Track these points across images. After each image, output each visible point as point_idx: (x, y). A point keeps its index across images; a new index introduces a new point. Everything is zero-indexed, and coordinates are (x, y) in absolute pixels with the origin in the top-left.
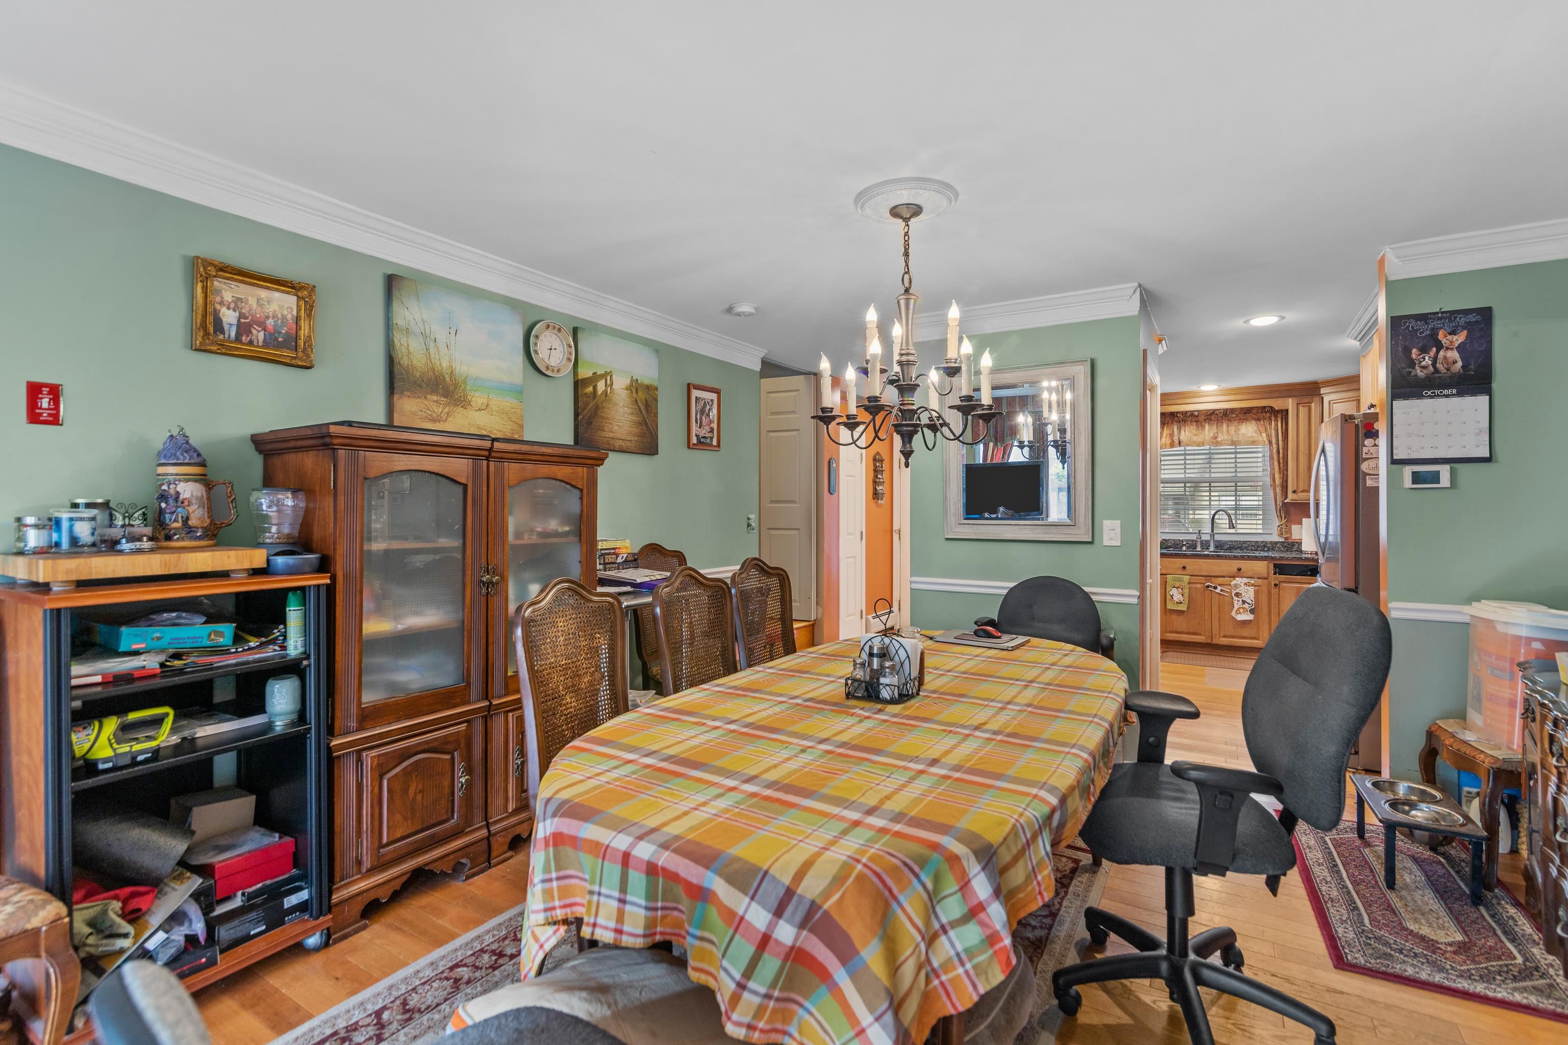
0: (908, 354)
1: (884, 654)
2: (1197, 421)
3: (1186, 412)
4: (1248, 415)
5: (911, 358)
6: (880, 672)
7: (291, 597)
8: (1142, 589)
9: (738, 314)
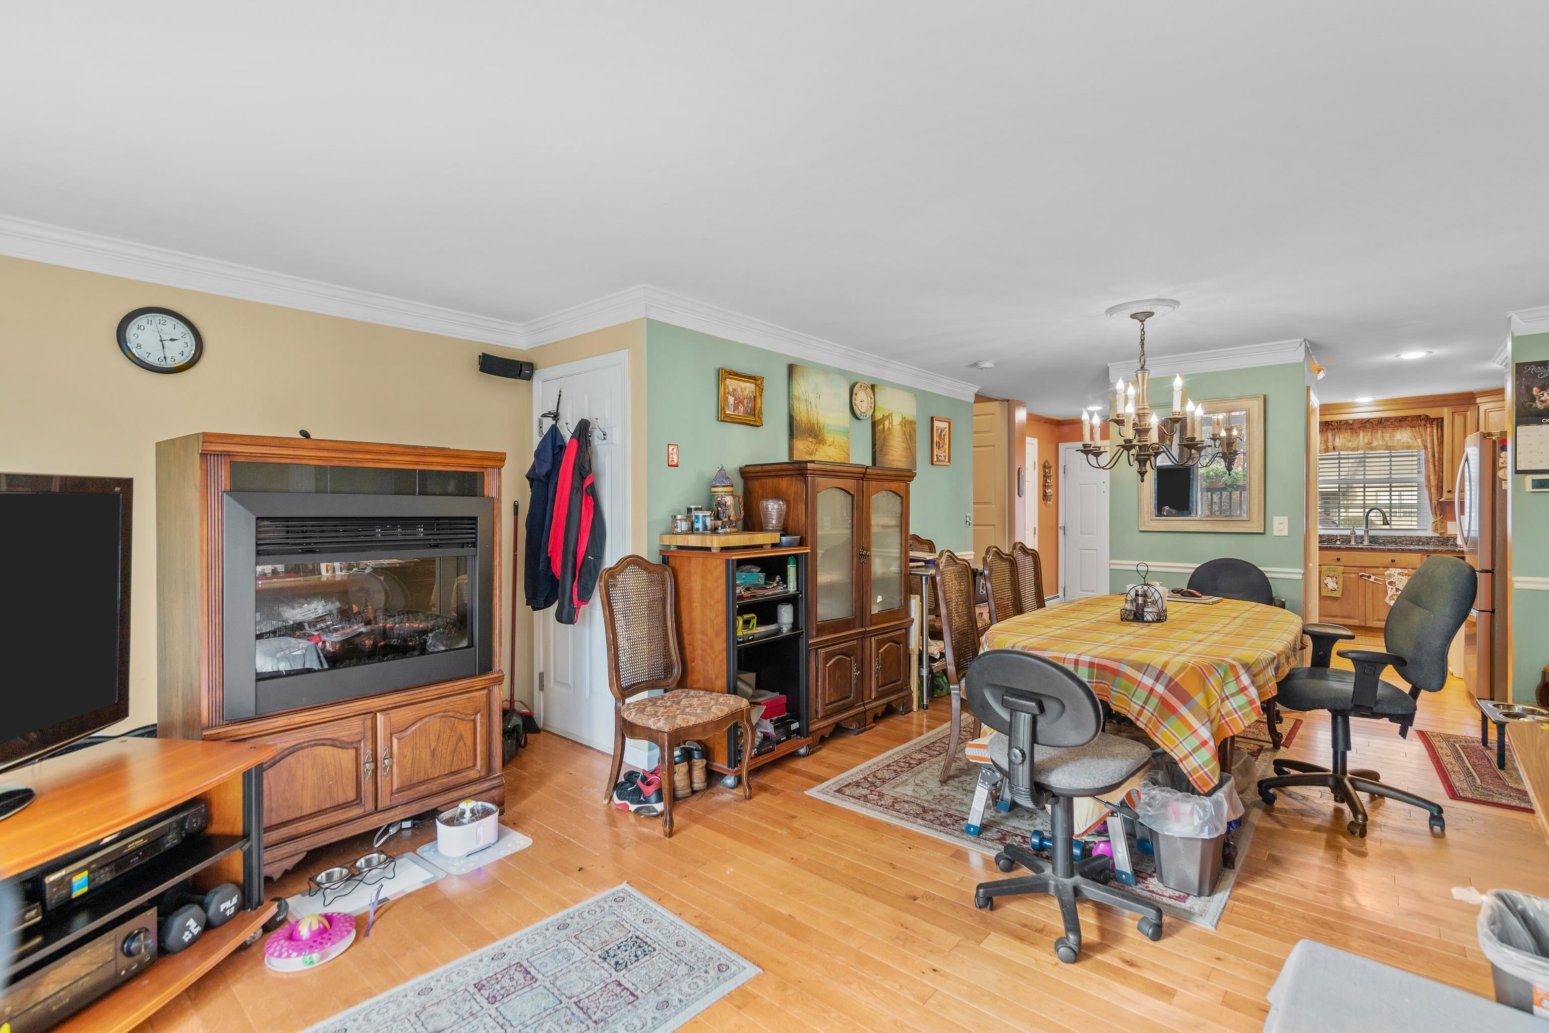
0: (1144, 409)
1: (1145, 595)
2: (1351, 429)
3: (1341, 421)
4: (1403, 423)
5: (1146, 411)
6: (1145, 604)
7: (791, 560)
8: (1306, 567)
9: (981, 369)
